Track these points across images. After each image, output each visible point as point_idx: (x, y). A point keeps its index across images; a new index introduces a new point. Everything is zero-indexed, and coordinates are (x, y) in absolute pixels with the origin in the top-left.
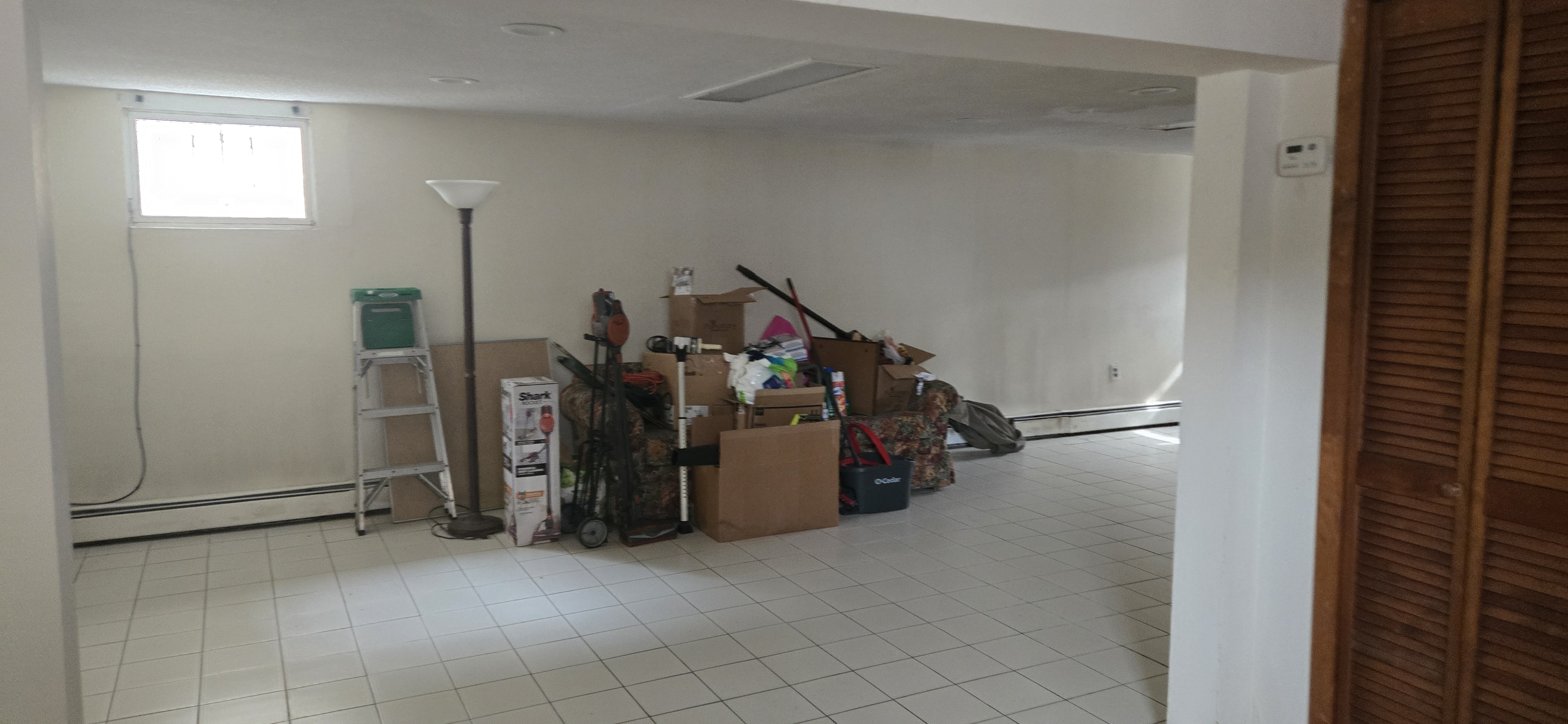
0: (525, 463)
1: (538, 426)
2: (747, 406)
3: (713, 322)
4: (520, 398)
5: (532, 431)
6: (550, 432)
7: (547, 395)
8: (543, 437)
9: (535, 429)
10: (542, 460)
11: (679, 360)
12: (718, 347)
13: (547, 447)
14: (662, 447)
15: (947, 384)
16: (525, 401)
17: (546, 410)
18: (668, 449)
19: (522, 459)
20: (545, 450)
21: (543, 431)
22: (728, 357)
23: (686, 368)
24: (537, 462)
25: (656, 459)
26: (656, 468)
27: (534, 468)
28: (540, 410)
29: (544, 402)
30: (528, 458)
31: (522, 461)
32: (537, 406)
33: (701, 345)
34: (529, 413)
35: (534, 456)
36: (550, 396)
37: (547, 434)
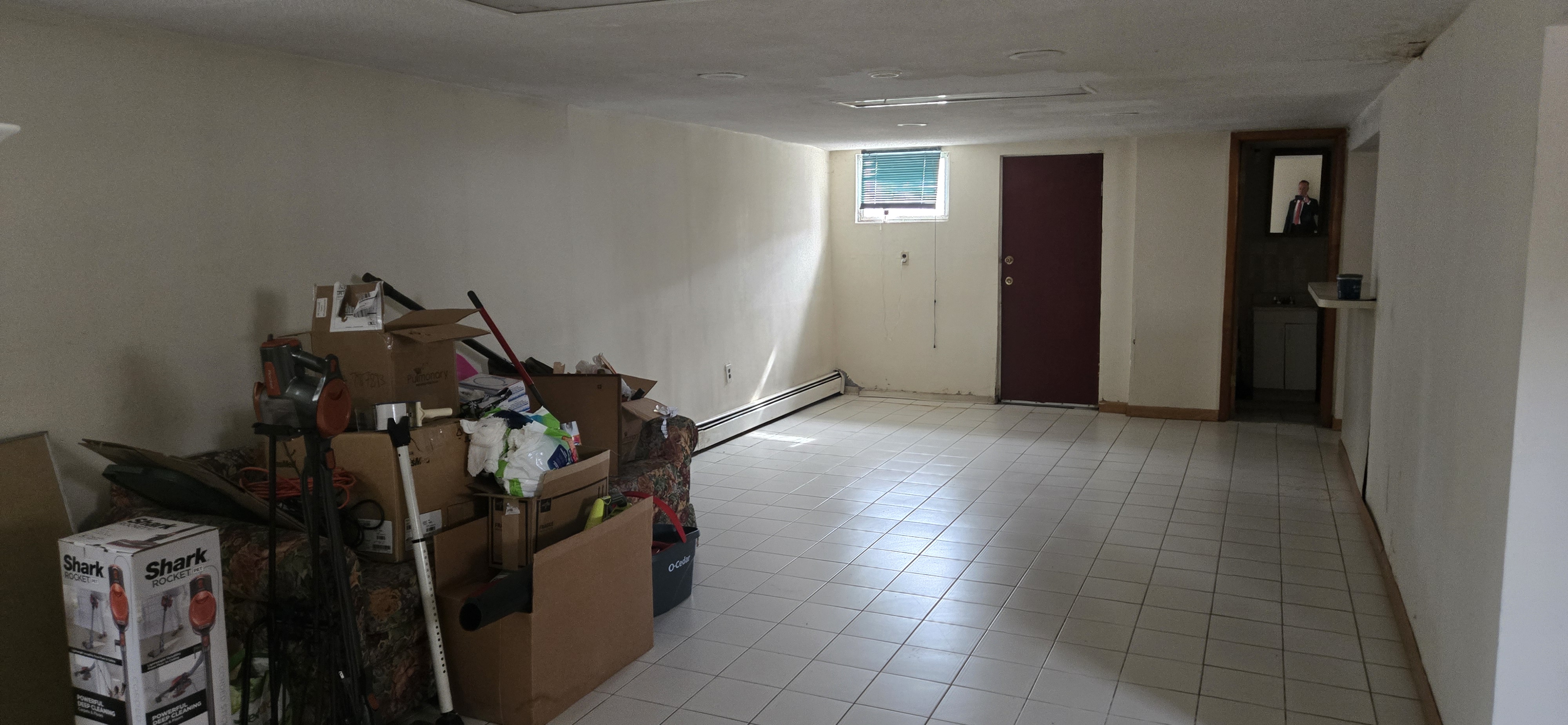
0: (165, 702)
1: (186, 623)
2: (524, 502)
3: (418, 371)
4: (148, 573)
5: (175, 634)
6: (211, 625)
7: (200, 556)
8: (198, 639)
9: (181, 628)
10: (198, 684)
11: (397, 444)
12: (449, 412)
13: (206, 658)
14: (394, 597)
15: (688, 419)
16: (158, 578)
17: (200, 585)
18: (403, 598)
19: (157, 695)
20: (202, 665)
21: (195, 628)
22: (467, 425)
23: (411, 453)
24: (190, 691)
25: (385, 620)
26: (385, 636)
27: (184, 705)
28: (188, 588)
29: (196, 571)
30: (171, 690)
31: (159, 700)
32: (181, 582)
33: (421, 414)
34: (167, 601)
35: (183, 681)
36: (206, 556)
37: (204, 632)
